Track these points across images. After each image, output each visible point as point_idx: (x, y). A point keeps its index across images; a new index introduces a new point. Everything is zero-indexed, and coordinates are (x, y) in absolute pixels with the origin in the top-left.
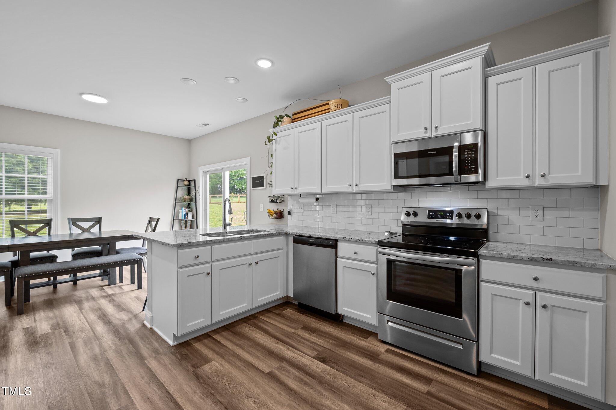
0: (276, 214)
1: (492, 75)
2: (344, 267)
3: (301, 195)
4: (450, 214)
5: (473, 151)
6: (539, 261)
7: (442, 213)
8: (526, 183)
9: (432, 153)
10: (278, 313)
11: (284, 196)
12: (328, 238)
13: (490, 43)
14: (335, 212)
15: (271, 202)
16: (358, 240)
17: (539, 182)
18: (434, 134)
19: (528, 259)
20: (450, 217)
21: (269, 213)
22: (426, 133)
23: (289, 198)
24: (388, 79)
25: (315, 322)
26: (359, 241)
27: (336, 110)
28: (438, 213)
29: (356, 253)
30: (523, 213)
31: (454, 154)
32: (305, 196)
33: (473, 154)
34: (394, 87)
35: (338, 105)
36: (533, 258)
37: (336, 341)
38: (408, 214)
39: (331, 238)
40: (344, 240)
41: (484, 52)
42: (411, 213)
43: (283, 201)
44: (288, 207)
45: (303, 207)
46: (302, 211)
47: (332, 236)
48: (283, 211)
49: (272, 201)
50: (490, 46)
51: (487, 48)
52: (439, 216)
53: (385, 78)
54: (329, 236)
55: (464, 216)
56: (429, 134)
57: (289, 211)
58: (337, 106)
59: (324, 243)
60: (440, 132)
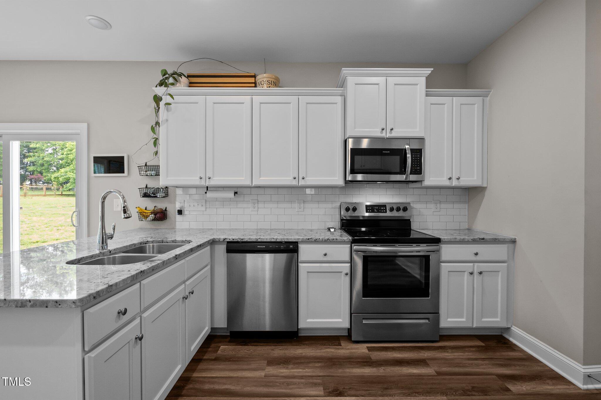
0: (155, 215)
1: (429, 95)
2: (308, 272)
3: (207, 187)
4: (384, 208)
5: (418, 155)
6: (478, 241)
7: (377, 208)
8: (447, 183)
9: (386, 152)
10: (213, 358)
11: (166, 187)
12: (286, 240)
13: (433, 69)
14: (256, 209)
15: (143, 197)
16: (328, 239)
17: (455, 183)
18: (388, 135)
19: (471, 240)
20: (384, 211)
21: (140, 213)
22: (382, 132)
23: (179, 191)
24: (345, 71)
25: (273, 350)
26: (329, 241)
27: (270, 87)
28: (374, 208)
29: (325, 255)
30: (429, 206)
31: (408, 155)
32: (215, 189)
33: (418, 157)
34: (351, 81)
35: (273, 82)
36: (474, 239)
37: (321, 362)
38: (347, 209)
39: (290, 241)
40: (309, 241)
41: (426, 75)
42: (351, 208)
43: (167, 195)
44: (175, 203)
45: (204, 204)
46: (204, 209)
47: (292, 238)
48: (166, 210)
49: (146, 195)
50: (432, 71)
51: (430, 72)
52: (375, 211)
53: (343, 69)
54: (288, 239)
55: (395, 209)
56: (383, 135)
57: (179, 209)
58: (270, 82)
59: (281, 248)
60: (394, 134)
